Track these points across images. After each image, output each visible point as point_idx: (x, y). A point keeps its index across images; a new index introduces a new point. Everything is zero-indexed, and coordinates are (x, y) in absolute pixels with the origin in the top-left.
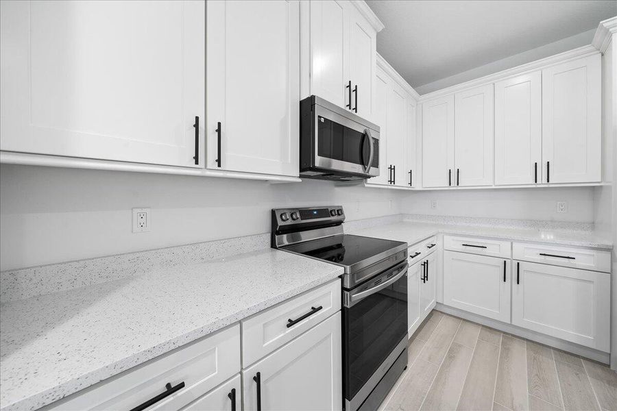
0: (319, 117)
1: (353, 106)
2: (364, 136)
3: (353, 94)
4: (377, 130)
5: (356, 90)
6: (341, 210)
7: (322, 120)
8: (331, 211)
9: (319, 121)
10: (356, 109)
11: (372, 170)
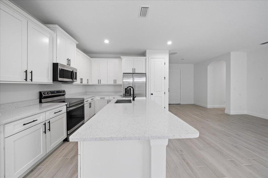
0: (59, 68)
1: (69, 64)
2: (72, 72)
3: (69, 61)
4: (76, 70)
5: (70, 60)
6: (65, 91)
7: (60, 69)
8: (61, 92)
9: (59, 69)
10: (70, 65)
11: (75, 80)
